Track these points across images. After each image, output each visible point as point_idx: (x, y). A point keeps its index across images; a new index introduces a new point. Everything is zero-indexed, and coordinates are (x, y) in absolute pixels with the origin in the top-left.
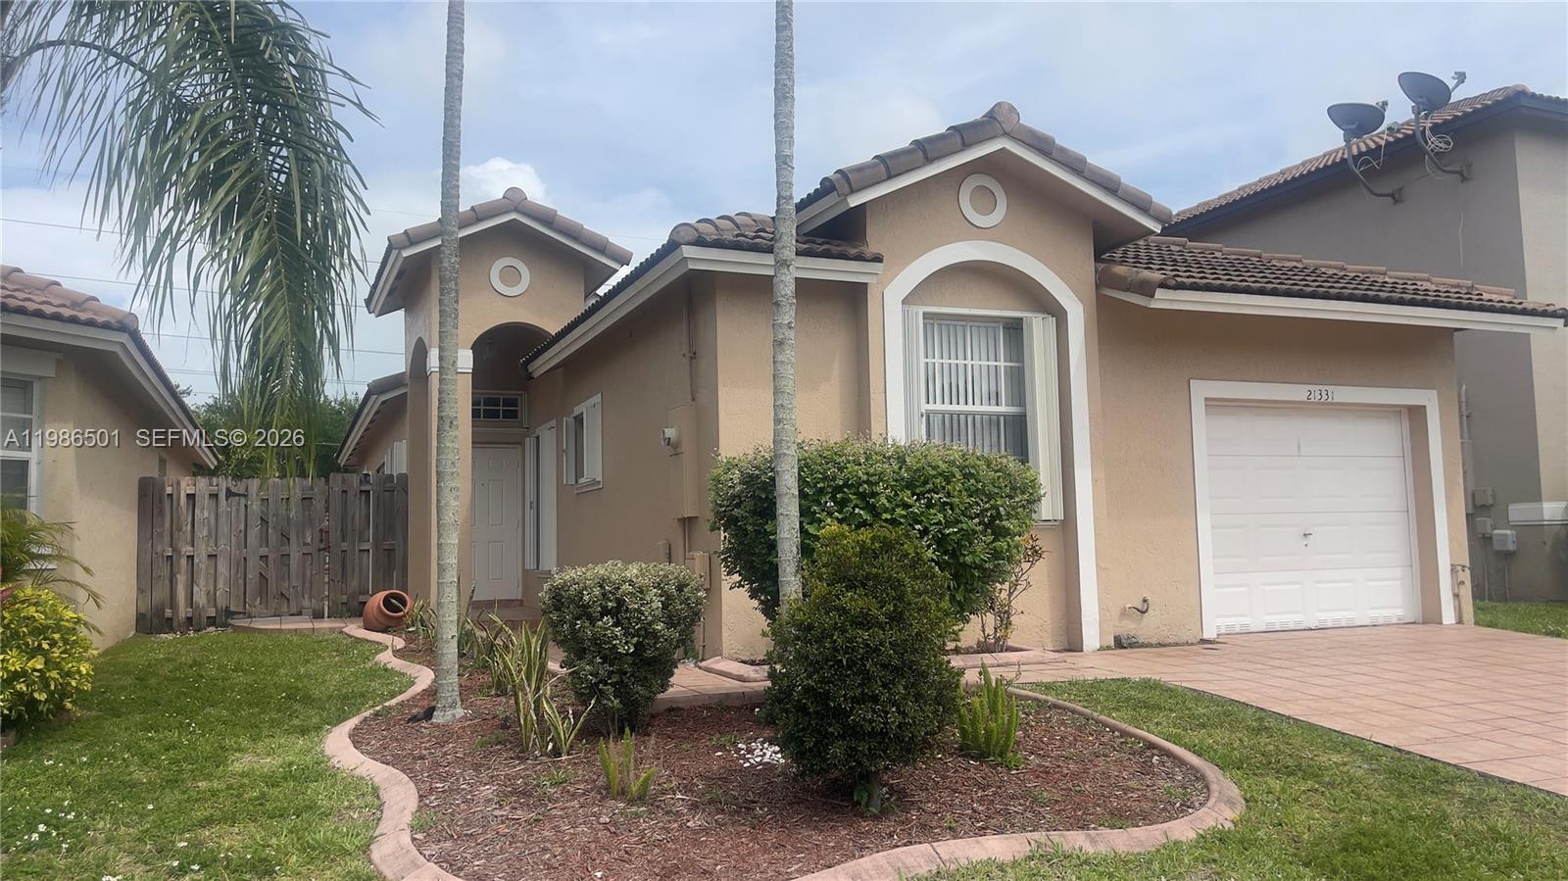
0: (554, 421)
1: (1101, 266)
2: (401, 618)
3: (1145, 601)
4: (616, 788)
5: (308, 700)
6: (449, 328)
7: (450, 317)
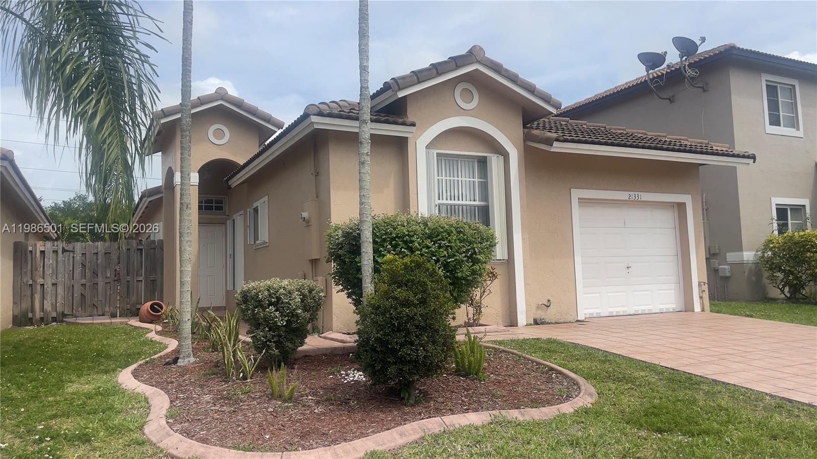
0: (243, 211)
1: (526, 130)
2: (160, 315)
3: (549, 301)
4: (276, 394)
5: (108, 357)
6: (186, 156)
7: (187, 150)
